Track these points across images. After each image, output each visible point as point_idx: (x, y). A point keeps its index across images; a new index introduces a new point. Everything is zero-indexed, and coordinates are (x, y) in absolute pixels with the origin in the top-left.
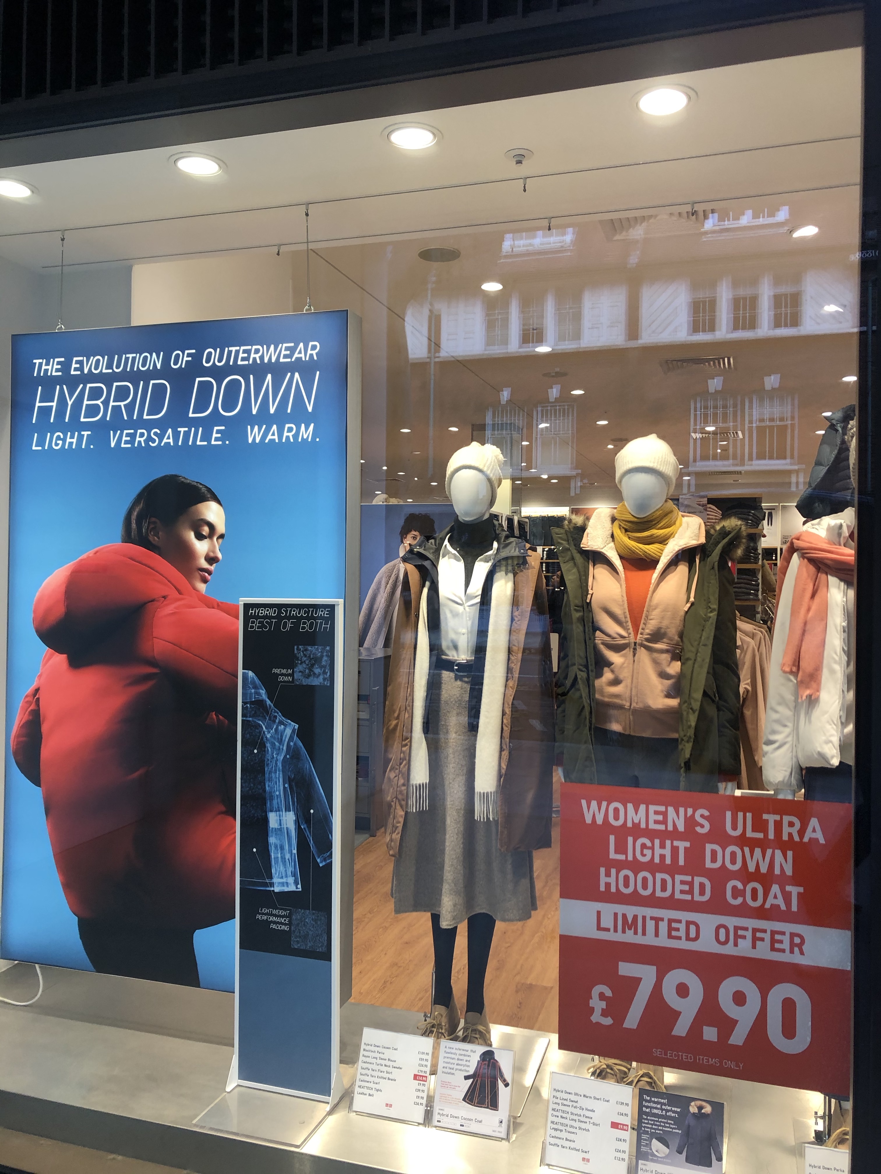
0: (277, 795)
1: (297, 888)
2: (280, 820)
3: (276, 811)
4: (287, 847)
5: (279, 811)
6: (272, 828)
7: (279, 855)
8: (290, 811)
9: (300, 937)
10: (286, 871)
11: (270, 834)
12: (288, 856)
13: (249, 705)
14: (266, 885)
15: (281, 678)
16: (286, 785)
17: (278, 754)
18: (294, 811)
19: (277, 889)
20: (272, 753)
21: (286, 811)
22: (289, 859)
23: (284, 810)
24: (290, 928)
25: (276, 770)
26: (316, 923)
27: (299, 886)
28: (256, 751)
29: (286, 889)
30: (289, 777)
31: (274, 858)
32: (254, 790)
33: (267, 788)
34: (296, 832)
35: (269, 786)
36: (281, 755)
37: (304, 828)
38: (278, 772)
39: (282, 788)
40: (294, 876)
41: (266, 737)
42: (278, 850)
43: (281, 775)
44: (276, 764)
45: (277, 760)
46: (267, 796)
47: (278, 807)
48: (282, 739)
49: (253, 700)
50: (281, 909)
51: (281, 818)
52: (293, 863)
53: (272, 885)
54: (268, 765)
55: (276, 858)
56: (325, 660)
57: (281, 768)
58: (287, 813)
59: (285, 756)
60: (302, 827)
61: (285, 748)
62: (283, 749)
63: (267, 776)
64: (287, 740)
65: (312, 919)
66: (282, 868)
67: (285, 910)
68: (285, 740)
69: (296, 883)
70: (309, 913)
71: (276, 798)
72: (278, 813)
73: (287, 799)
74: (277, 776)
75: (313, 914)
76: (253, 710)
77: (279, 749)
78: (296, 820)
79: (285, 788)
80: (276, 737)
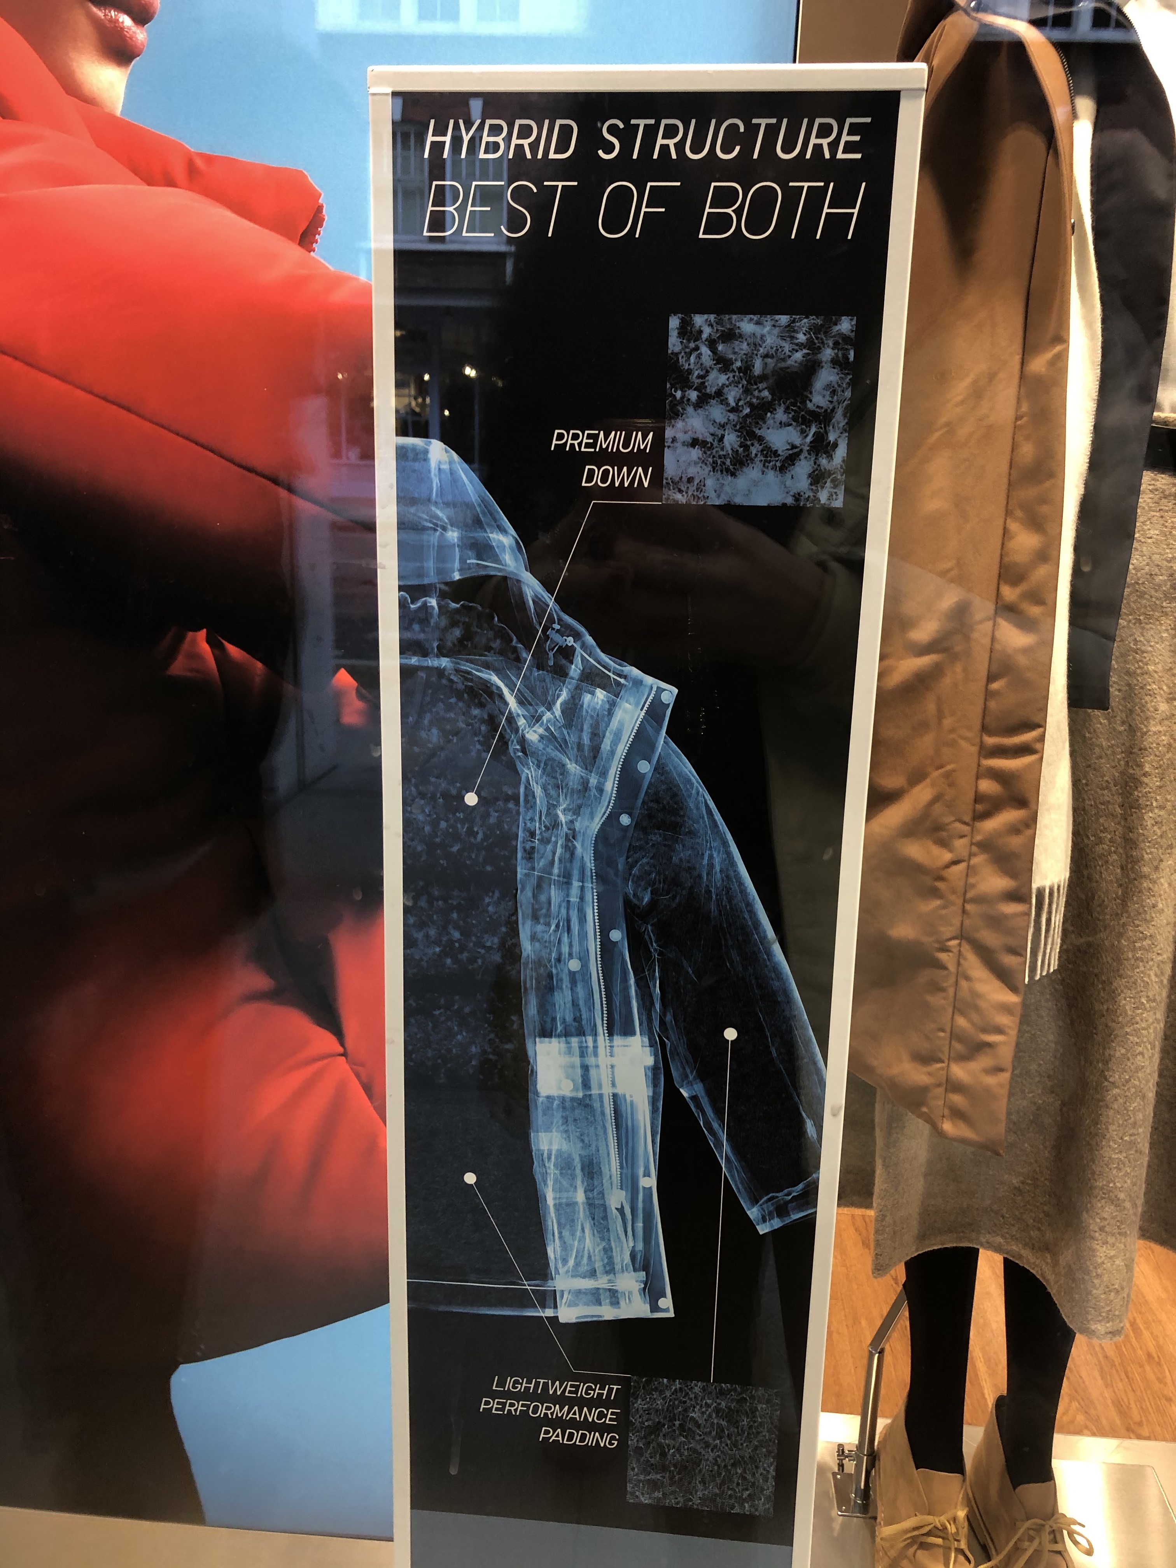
0: (572, 975)
1: (655, 1308)
2: (585, 1068)
3: (566, 1034)
4: (612, 1166)
5: (581, 1033)
6: (548, 1097)
7: (580, 1197)
8: (628, 1031)
9: (664, 1469)
10: (607, 1250)
11: (538, 1117)
12: (616, 1198)
13: (433, 602)
14: (522, 1299)
15: (598, 474)
16: (616, 935)
17: (577, 811)
18: (648, 1031)
19: (568, 1314)
20: (551, 807)
21: (611, 1034)
22: (621, 1210)
23: (601, 1029)
24: (623, 1442)
25: (567, 877)
26: (736, 1424)
27: (666, 1303)
28: (471, 799)
29: (608, 1313)
30: (627, 903)
31: (557, 1207)
32: (465, 956)
33: (527, 948)
34: (654, 1111)
35: (534, 938)
36: (592, 817)
37: (694, 1098)
38: (576, 884)
39: (593, 946)
40: (645, 1268)
41: (523, 741)
42: (573, 1177)
43: (591, 896)
44: (570, 850)
45: (572, 836)
46: (528, 976)
47: (577, 1019)
48: (596, 750)
49: (457, 576)
50: (584, 1379)
51: (591, 1061)
52: (640, 1225)
53: (549, 1298)
54: (530, 854)
55: (566, 1208)
56: (829, 386)
57: (590, 864)
58: (618, 1040)
59: (612, 819)
60: (685, 1094)
61: (610, 785)
62: (601, 790)
63: (525, 897)
64: (622, 750)
65: (717, 1410)
66: (589, 1242)
67: (603, 1382)
68: (613, 752)
69: (652, 1292)
70: (704, 1389)
71: (566, 984)
72: (575, 1041)
73: (617, 988)
74: (574, 899)
75: (722, 1393)
76: (454, 624)
77: (585, 785)
78: (655, 1069)
79: (607, 947)
80: (572, 739)
